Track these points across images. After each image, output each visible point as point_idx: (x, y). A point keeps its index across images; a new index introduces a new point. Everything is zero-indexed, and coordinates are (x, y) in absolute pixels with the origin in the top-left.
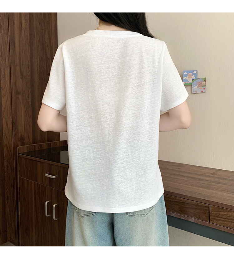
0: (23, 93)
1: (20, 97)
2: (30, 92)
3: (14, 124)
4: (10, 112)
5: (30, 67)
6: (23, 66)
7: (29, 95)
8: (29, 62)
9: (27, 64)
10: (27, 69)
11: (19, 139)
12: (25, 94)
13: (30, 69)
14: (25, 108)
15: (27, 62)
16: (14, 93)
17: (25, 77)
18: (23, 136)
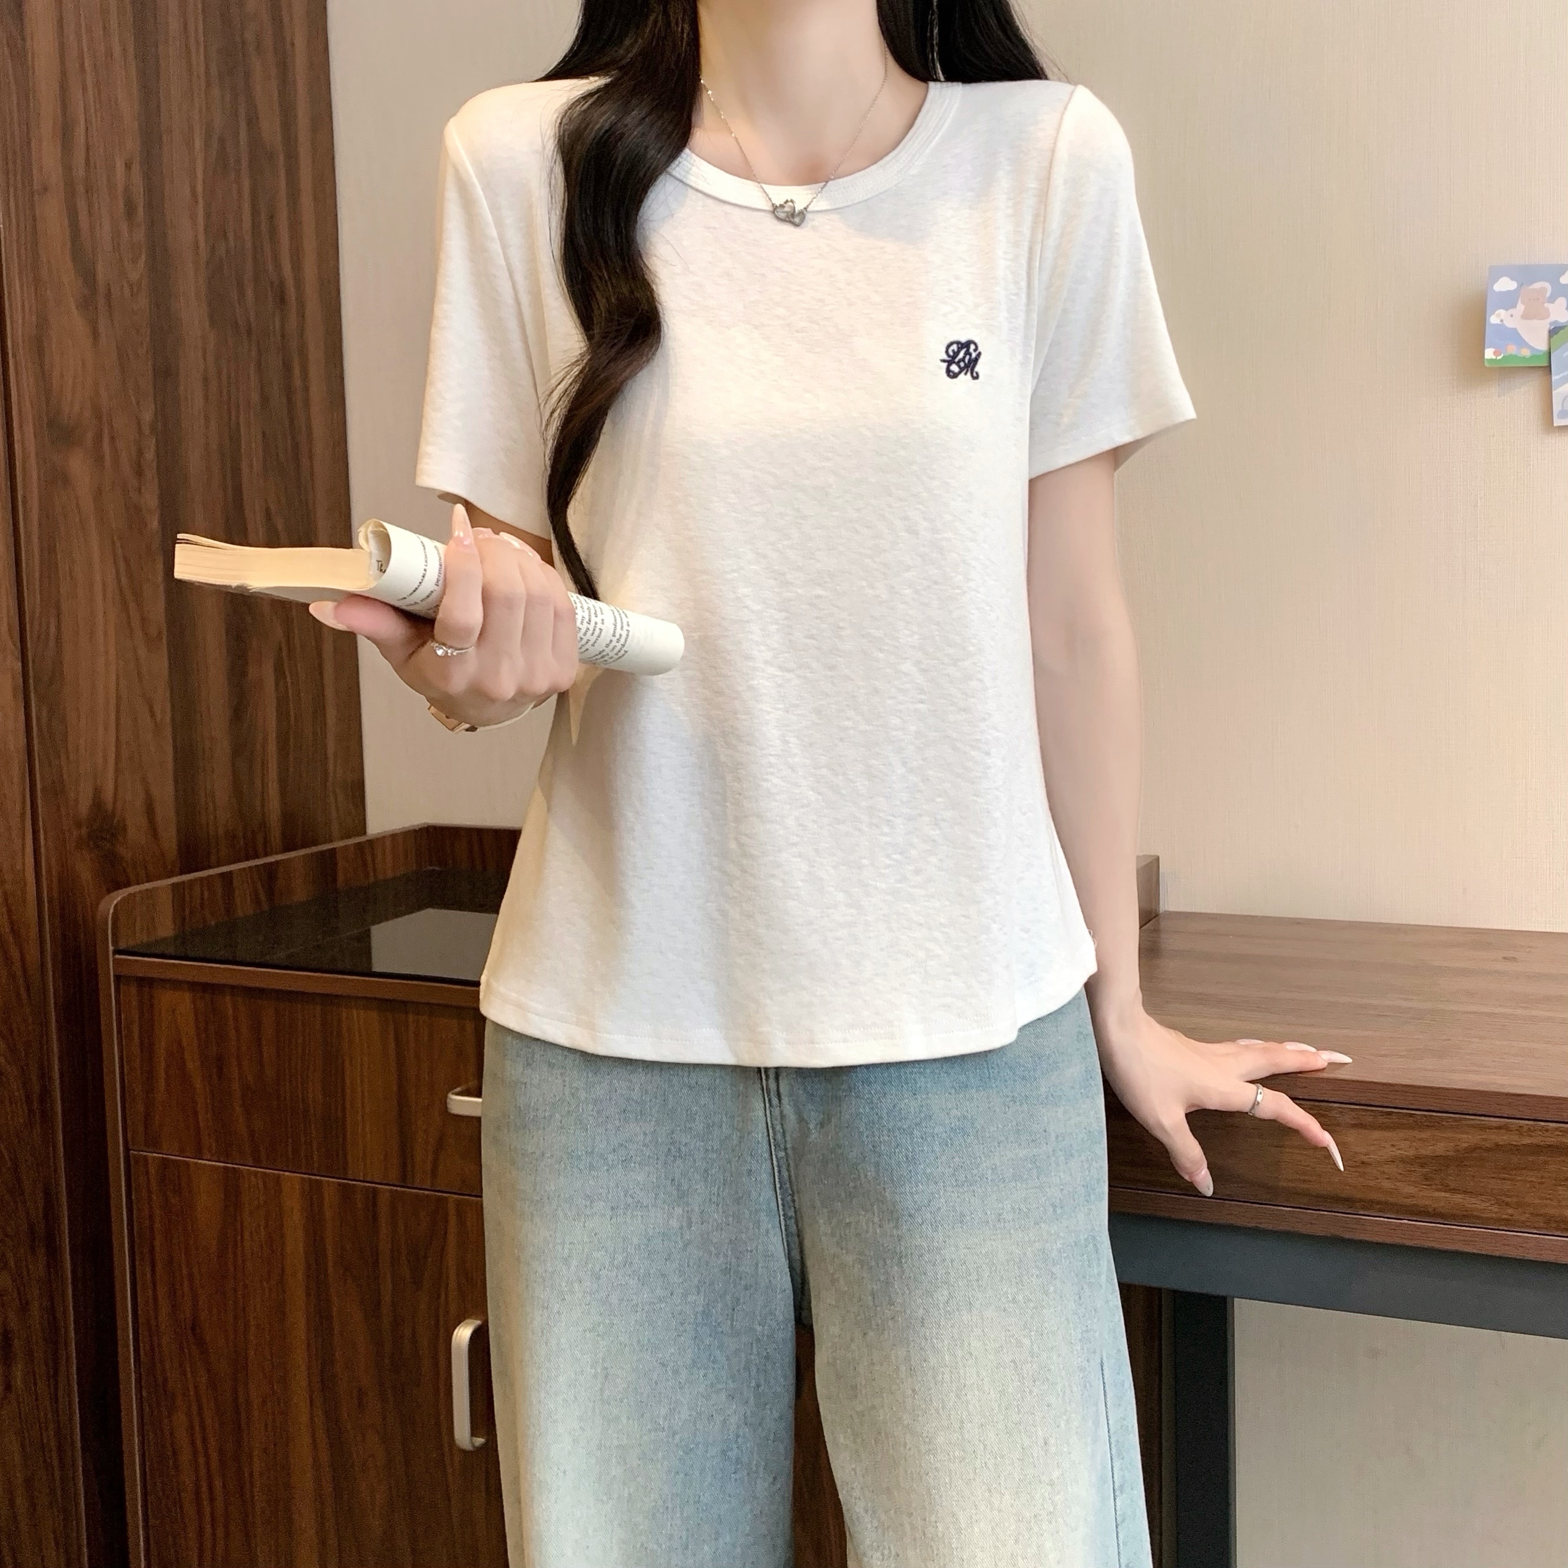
0: (98, 437)
1: (78, 465)
2: (153, 428)
3: (39, 699)
4: (9, 604)
5: (141, 211)
6: (90, 205)
7: (140, 452)
8: (136, 168)
9: (120, 189)
10: (124, 227)
12: (112, 439)
13: (140, 235)
14: (115, 562)
15: (120, 165)
16: (29, 430)
17: (108, 295)
18: (110, 807)
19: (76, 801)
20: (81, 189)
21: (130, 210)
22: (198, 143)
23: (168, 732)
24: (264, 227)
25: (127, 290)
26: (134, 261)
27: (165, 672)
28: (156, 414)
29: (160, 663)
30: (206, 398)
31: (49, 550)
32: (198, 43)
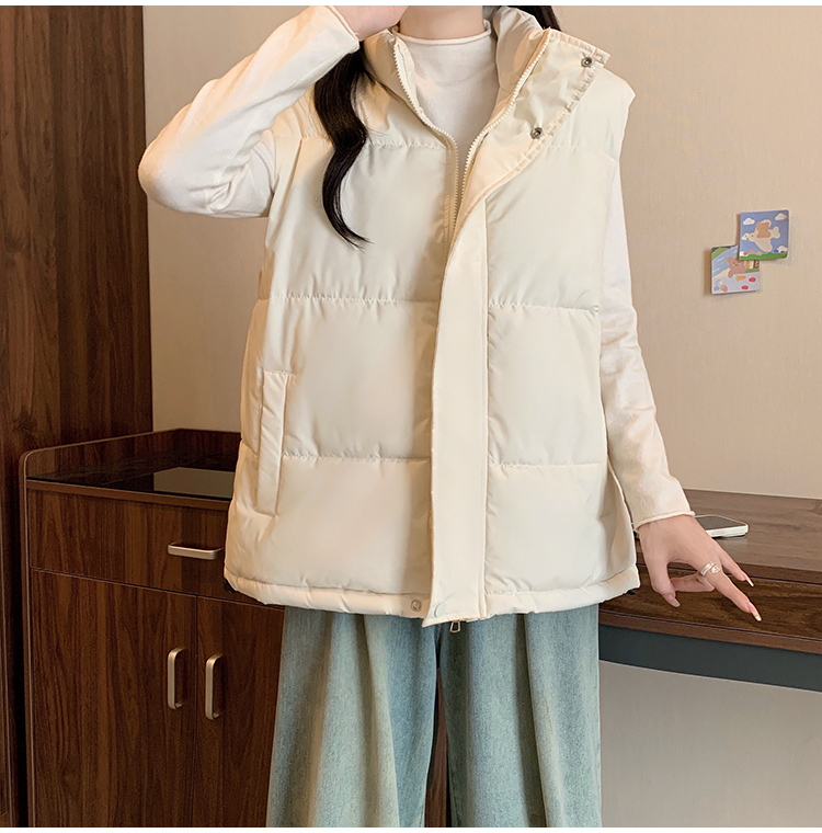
0: (29, 246)
1: (18, 257)
2: (55, 243)
5: (51, 144)
7: (48, 254)
8: (50, 125)
9: (42, 134)
10: (44, 151)
11: (17, 424)
12: (35, 247)
13: (51, 155)
14: (35, 304)
15: (42, 123)
18: (29, 413)
19: (13, 411)
20: (23, 133)
21: (47, 142)
22: (79, 116)
23: (58, 381)
25: (44, 181)
26: (48, 167)
27: (57, 355)
28: (56, 237)
29: (55, 350)
30: (80, 230)
32: (80, 68)
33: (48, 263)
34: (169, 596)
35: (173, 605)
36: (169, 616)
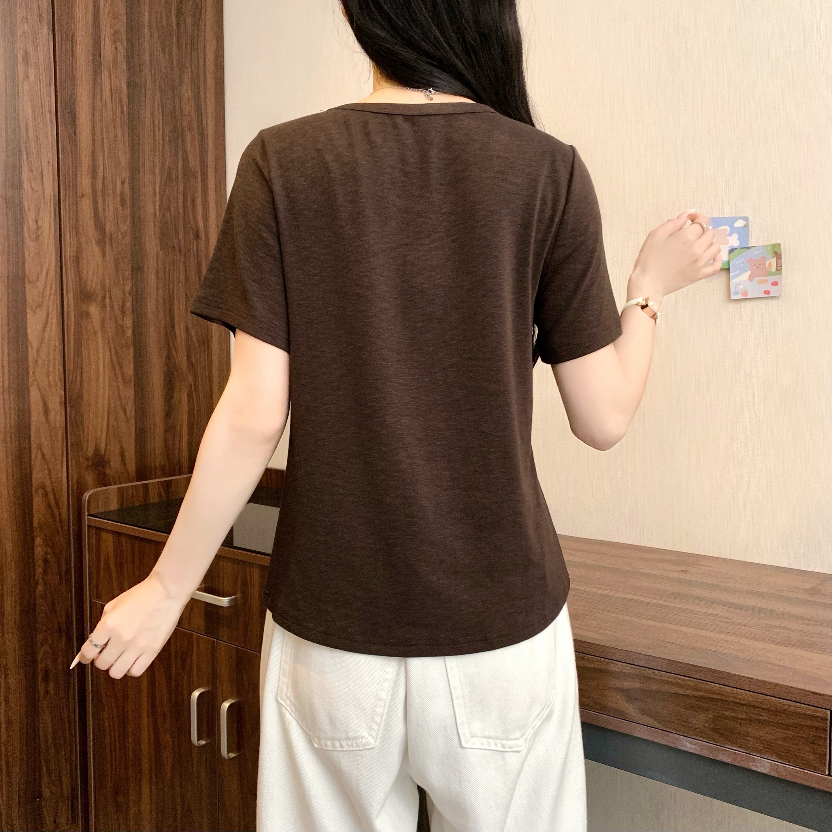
0: (104, 297)
1: (94, 309)
2: (131, 293)
3: (72, 407)
4: (59, 367)
5: (128, 201)
6: (104, 201)
7: (124, 303)
8: (127, 183)
9: (119, 193)
10: (120, 208)
11: (90, 462)
12: (110, 298)
13: (128, 211)
14: (110, 350)
15: (119, 183)
16: (71, 296)
17: (111, 239)
18: (103, 453)
19: (87, 450)
20: (99, 194)
21: (123, 202)
22: (157, 171)
23: (133, 421)
24: (189, 204)
25: (120, 236)
26: (124, 223)
27: (132, 397)
28: (132, 288)
29: (130, 393)
30: (157, 279)
31: (78, 345)
32: (159, 128)
33: (123, 312)
34: (195, 637)
35: (198, 645)
36: (195, 657)
